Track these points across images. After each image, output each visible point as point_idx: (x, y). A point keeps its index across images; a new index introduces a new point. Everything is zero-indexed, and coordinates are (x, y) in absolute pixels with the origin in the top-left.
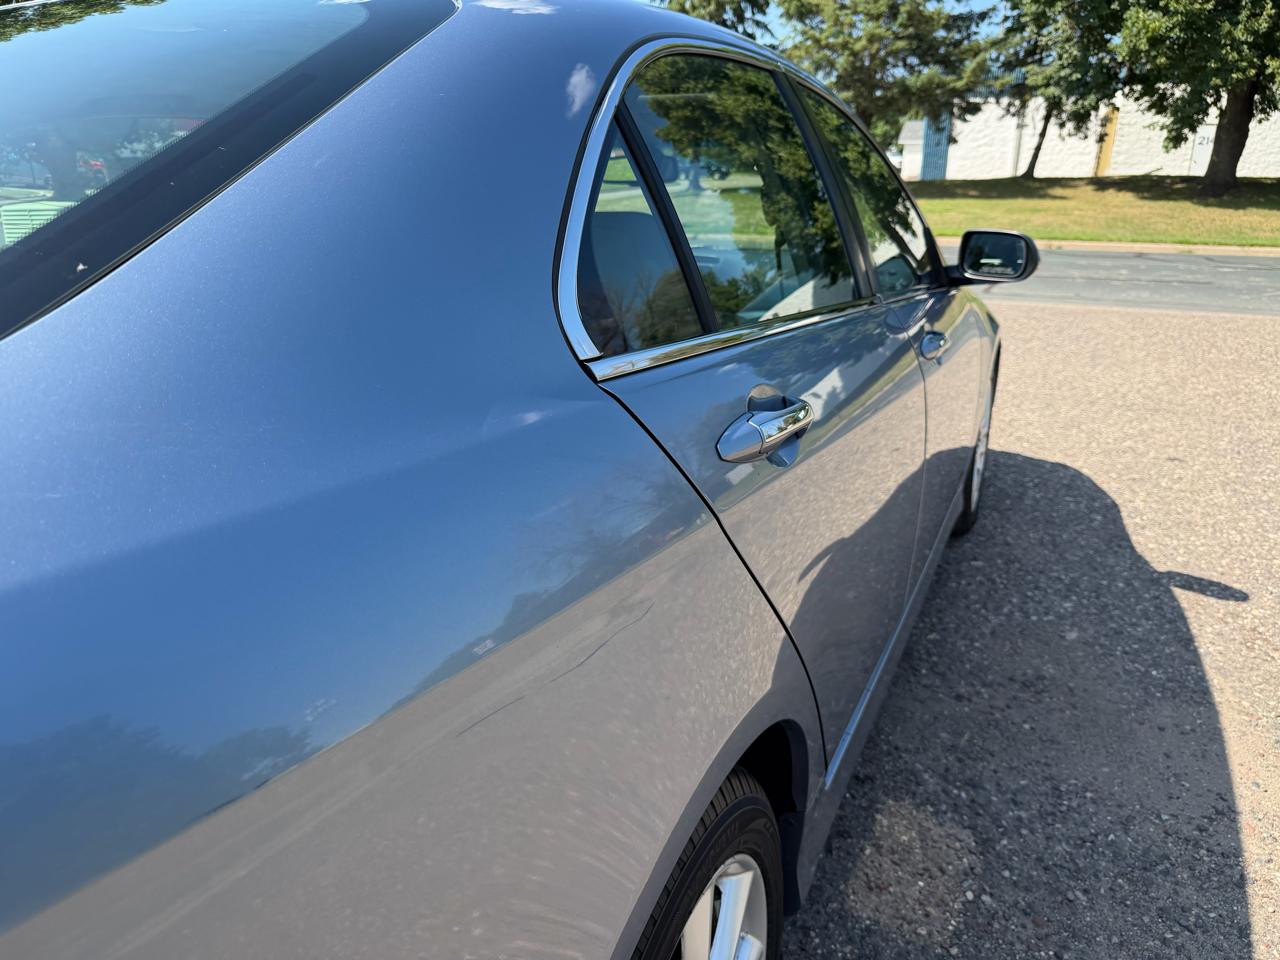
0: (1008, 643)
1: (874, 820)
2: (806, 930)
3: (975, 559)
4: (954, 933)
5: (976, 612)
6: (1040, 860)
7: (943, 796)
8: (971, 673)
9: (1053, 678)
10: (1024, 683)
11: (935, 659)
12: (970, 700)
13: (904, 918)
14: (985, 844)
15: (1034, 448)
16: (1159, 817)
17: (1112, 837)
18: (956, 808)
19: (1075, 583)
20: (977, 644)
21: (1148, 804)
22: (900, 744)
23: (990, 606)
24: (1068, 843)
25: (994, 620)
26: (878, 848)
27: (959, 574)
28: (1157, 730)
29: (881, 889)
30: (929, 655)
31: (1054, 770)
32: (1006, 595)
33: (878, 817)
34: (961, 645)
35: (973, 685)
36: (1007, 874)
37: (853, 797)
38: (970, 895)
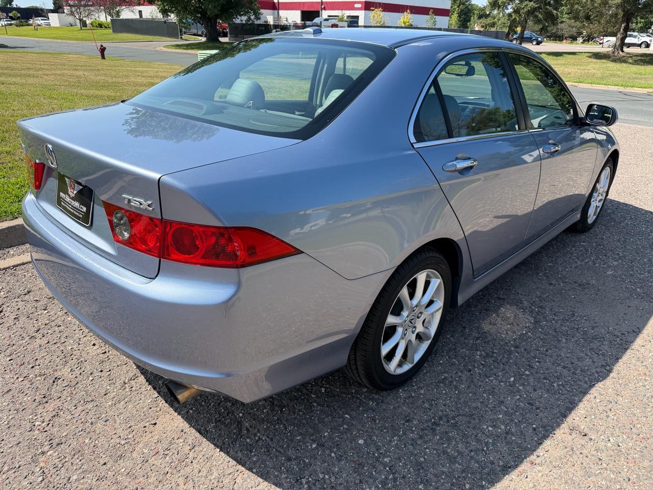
0: (580, 271)
1: (500, 309)
2: (465, 328)
3: (584, 242)
4: (514, 339)
5: (573, 260)
6: (555, 329)
7: (528, 308)
8: (560, 278)
9: (593, 285)
10: (580, 284)
11: (547, 271)
12: (554, 285)
13: (499, 332)
14: (537, 322)
15: (642, 204)
16: (608, 328)
17: (586, 329)
18: (532, 312)
19: (624, 256)
20: (567, 270)
21: (607, 324)
22: (520, 293)
23: (580, 258)
24: (568, 328)
25: (579, 263)
26: (498, 316)
27: (574, 246)
28: (627, 306)
29: (495, 324)
30: (546, 270)
31: (575, 310)
32: (590, 256)
33: (502, 308)
34: (560, 269)
35: (558, 282)
36: (540, 330)
37: (495, 302)
38: (524, 332)
